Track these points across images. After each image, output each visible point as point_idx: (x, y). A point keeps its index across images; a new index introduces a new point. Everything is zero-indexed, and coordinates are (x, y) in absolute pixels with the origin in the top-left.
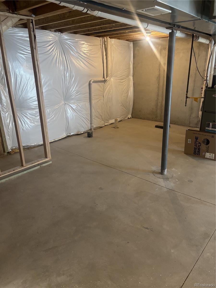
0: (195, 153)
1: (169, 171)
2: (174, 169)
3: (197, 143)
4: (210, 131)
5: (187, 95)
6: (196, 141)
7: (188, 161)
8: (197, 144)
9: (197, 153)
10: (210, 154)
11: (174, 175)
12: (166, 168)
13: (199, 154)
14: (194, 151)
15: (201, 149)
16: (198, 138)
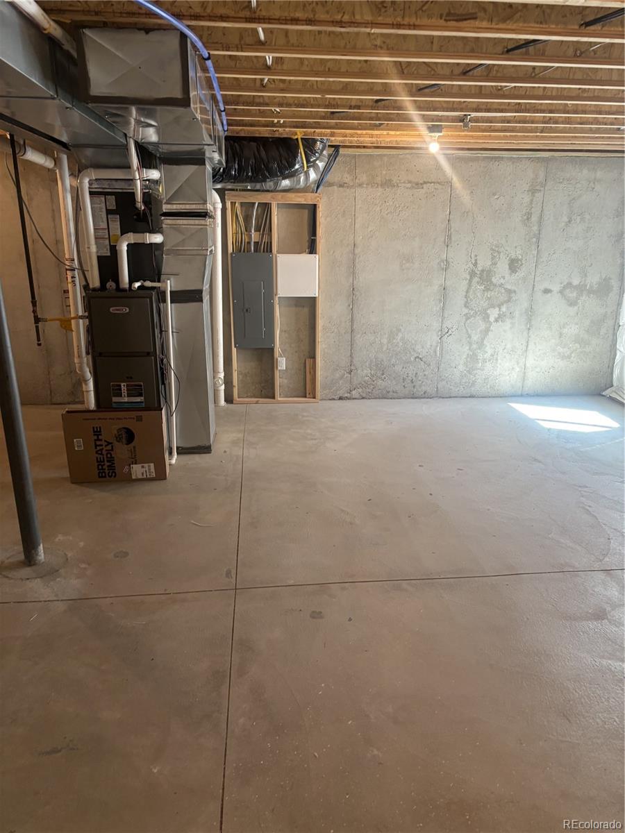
0: (104, 474)
1: (49, 548)
2: (60, 537)
3: (102, 445)
4: (126, 406)
5: (34, 312)
6: (98, 440)
7: (91, 500)
8: (101, 447)
9: (109, 473)
10: (143, 467)
11: (70, 555)
12: (41, 541)
13: (114, 474)
14: (99, 469)
15: (115, 458)
16: (102, 430)
